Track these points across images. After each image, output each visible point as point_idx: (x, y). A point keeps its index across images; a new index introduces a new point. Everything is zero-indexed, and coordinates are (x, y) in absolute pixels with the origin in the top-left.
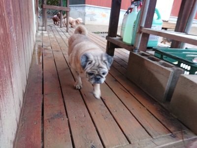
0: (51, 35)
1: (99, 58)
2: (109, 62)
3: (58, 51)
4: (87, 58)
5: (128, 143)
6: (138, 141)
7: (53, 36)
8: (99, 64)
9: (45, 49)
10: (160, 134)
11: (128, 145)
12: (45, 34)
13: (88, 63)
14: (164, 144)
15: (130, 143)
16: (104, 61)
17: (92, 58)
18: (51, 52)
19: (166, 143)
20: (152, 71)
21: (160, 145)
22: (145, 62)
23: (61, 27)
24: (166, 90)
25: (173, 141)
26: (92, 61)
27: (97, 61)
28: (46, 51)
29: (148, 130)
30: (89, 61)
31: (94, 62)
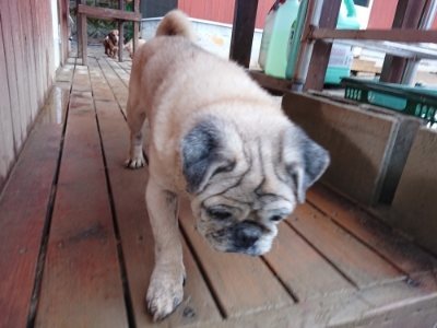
0: (96, 72)
1: (268, 151)
2: (307, 171)
3: (107, 101)
4: (212, 145)
5: (291, 301)
6: (318, 295)
7: (98, 75)
8: (264, 181)
9: (76, 96)
10: (375, 279)
11: (289, 305)
12: (82, 70)
13: (214, 167)
14: (390, 302)
15: (296, 300)
16: (289, 169)
17: (233, 145)
18: (91, 102)
19: (395, 300)
20: (342, 130)
21: (381, 306)
22: (324, 109)
23: (120, 60)
24: (380, 171)
25: (415, 296)
26: (233, 164)
27: (256, 162)
28: (78, 100)
29: (344, 269)
30: (217, 158)
31: (241, 166)
